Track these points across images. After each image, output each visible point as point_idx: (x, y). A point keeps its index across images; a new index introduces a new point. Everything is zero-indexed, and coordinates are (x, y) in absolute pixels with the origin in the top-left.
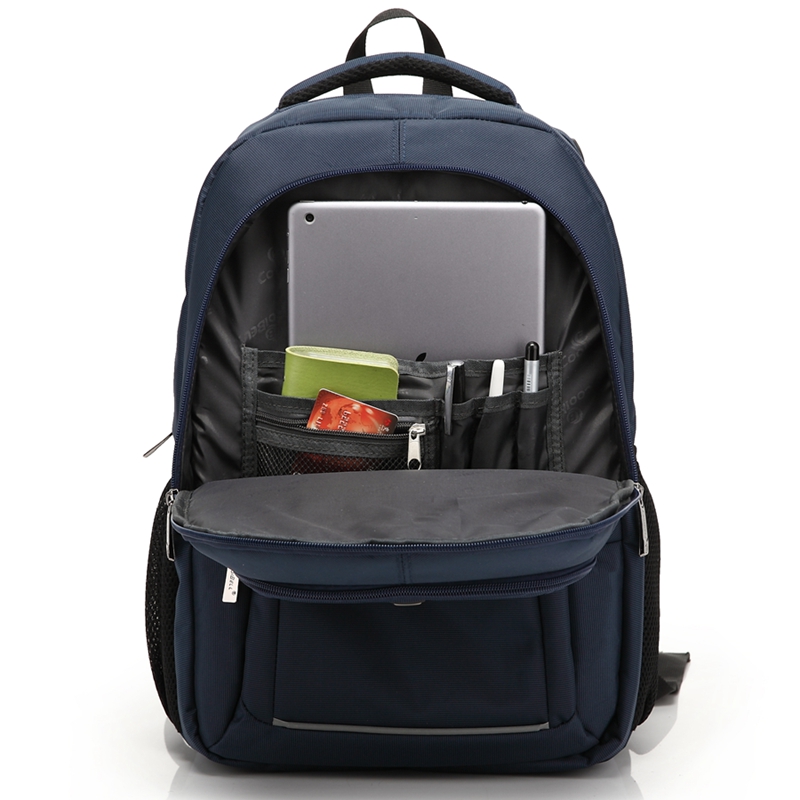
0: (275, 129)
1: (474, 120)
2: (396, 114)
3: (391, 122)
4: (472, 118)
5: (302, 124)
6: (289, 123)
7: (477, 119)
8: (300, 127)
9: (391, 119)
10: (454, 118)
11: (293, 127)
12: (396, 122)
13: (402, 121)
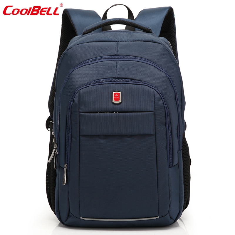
0: (81, 44)
1: (139, 42)
2: (116, 40)
3: (115, 42)
4: (139, 41)
5: (89, 42)
6: (85, 42)
7: (140, 41)
8: (88, 43)
9: (115, 41)
10: (133, 41)
11: (86, 43)
12: (117, 42)
13: (118, 42)
